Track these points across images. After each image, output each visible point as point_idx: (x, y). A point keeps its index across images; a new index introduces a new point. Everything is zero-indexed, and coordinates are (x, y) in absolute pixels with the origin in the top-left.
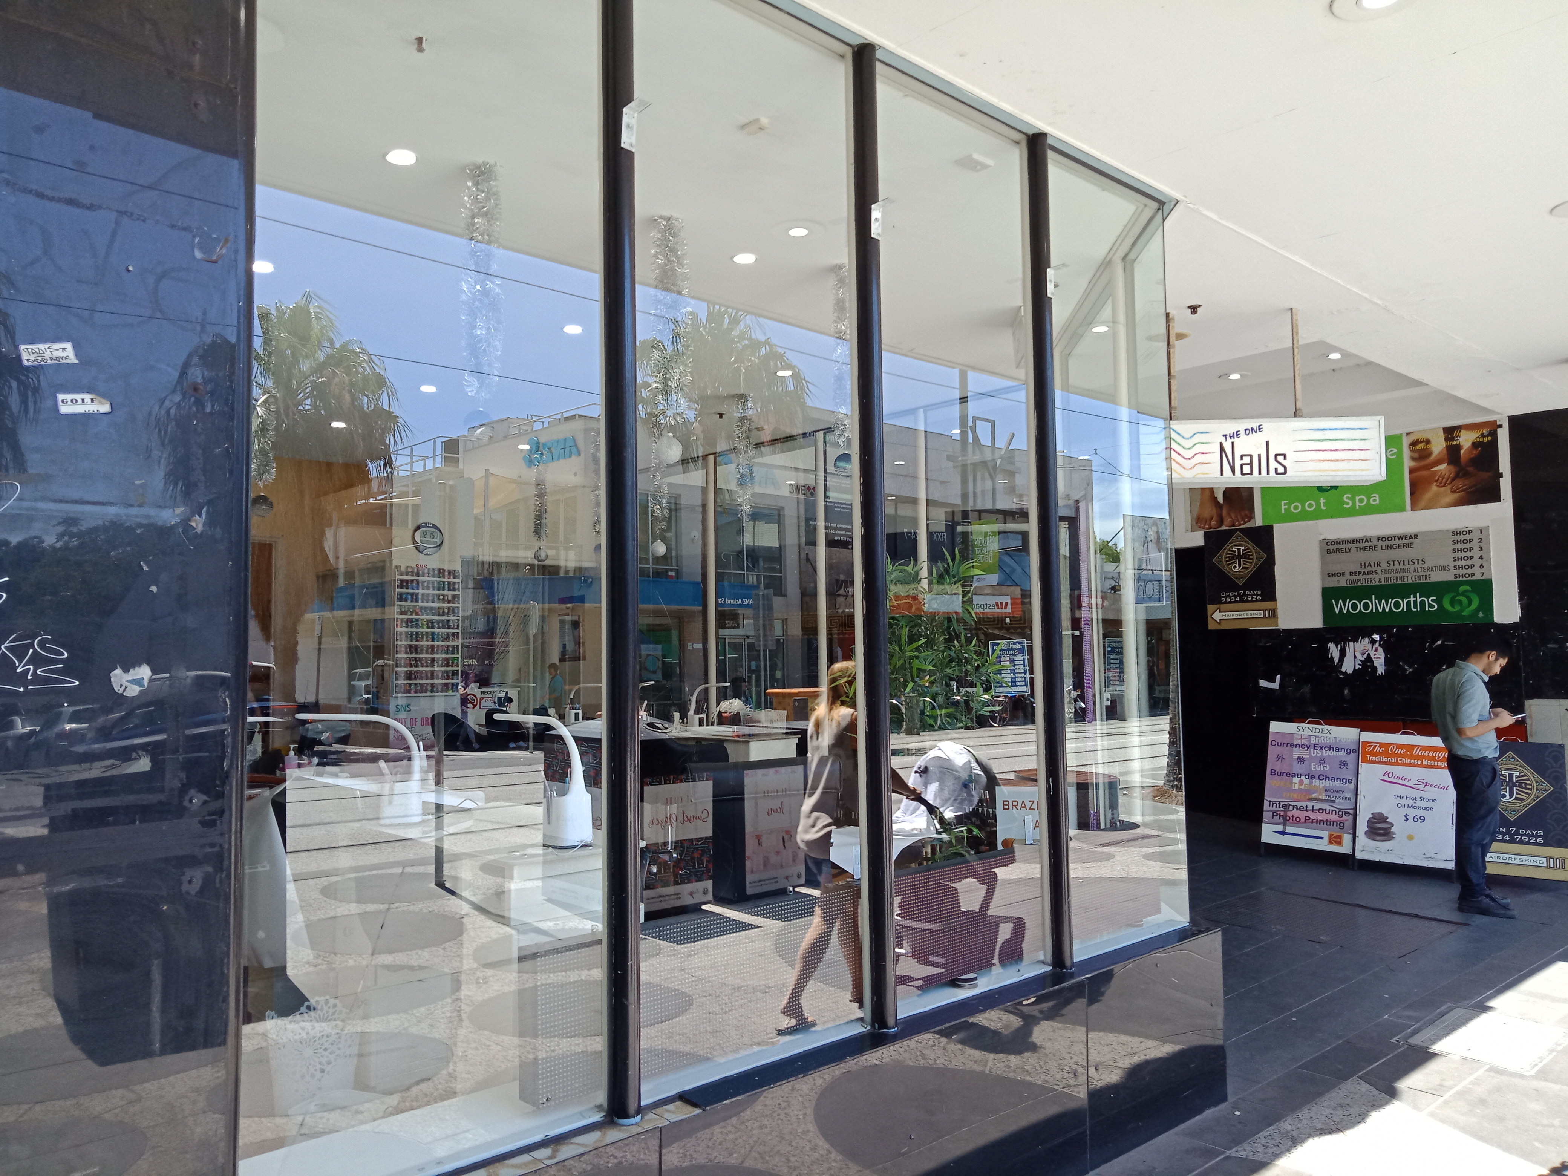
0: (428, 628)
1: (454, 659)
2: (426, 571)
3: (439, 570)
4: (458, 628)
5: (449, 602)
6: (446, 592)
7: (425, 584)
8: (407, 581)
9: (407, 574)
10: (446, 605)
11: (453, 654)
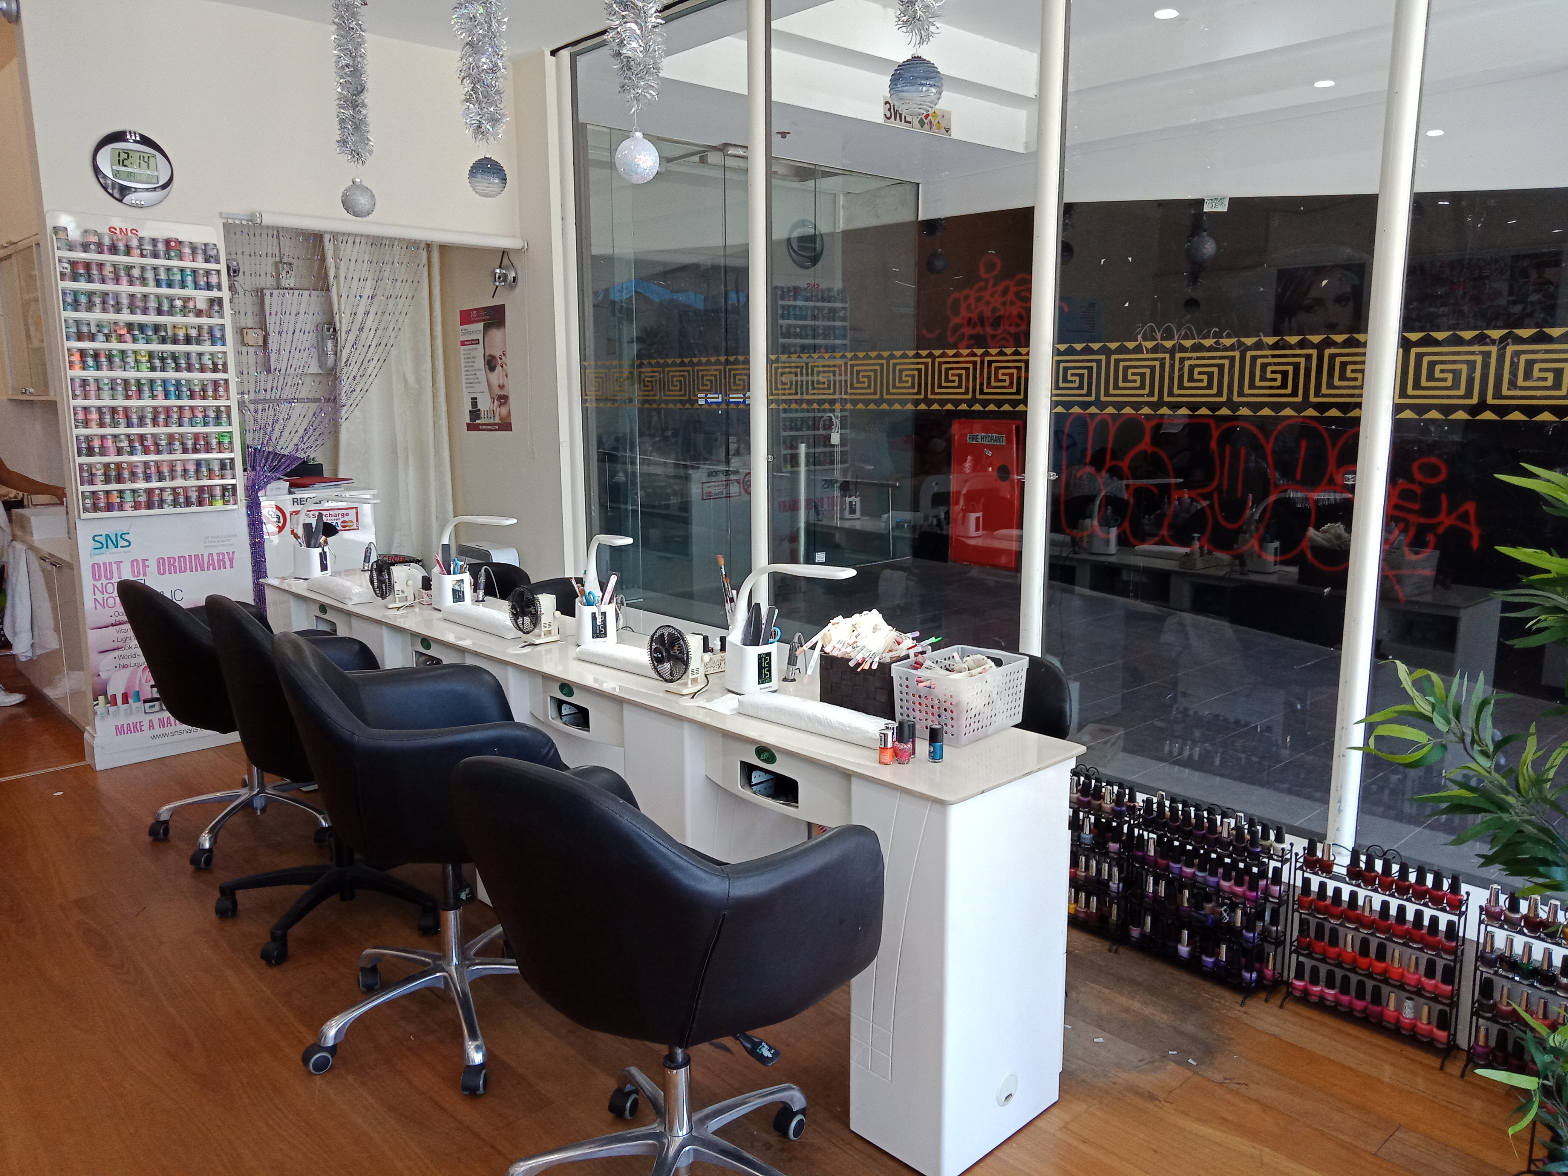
0: (153, 369)
1: (221, 435)
2: (134, 243)
3: (167, 242)
4: (225, 371)
5: (199, 313)
6: (189, 292)
7: (136, 273)
8: (87, 266)
9: (85, 247)
10: (192, 320)
11: (218, 424)
